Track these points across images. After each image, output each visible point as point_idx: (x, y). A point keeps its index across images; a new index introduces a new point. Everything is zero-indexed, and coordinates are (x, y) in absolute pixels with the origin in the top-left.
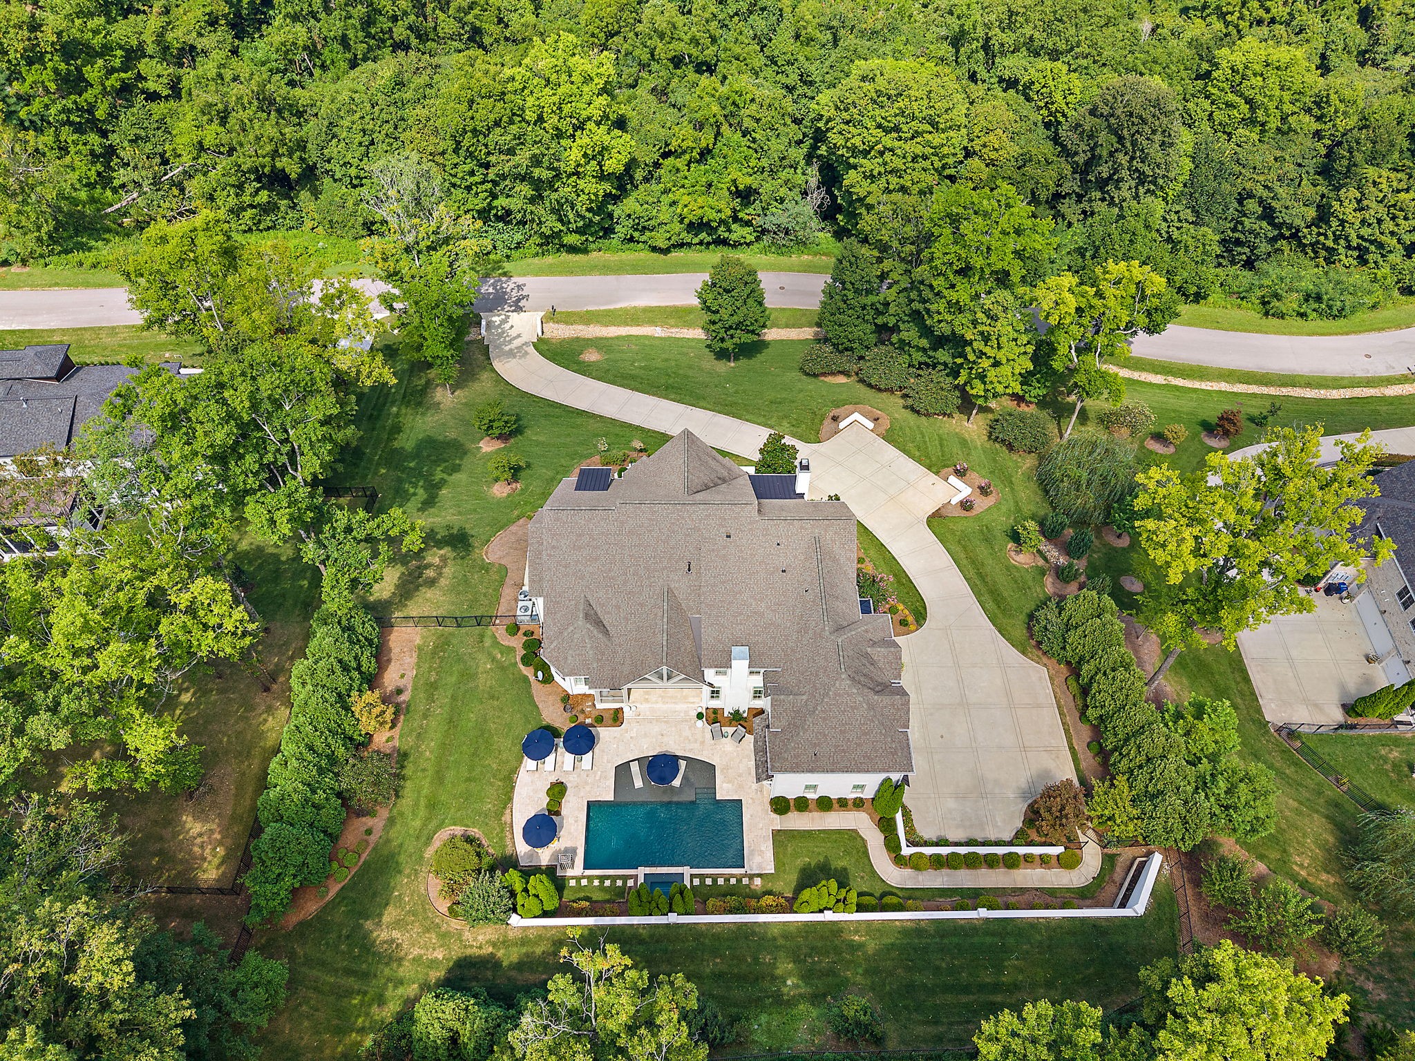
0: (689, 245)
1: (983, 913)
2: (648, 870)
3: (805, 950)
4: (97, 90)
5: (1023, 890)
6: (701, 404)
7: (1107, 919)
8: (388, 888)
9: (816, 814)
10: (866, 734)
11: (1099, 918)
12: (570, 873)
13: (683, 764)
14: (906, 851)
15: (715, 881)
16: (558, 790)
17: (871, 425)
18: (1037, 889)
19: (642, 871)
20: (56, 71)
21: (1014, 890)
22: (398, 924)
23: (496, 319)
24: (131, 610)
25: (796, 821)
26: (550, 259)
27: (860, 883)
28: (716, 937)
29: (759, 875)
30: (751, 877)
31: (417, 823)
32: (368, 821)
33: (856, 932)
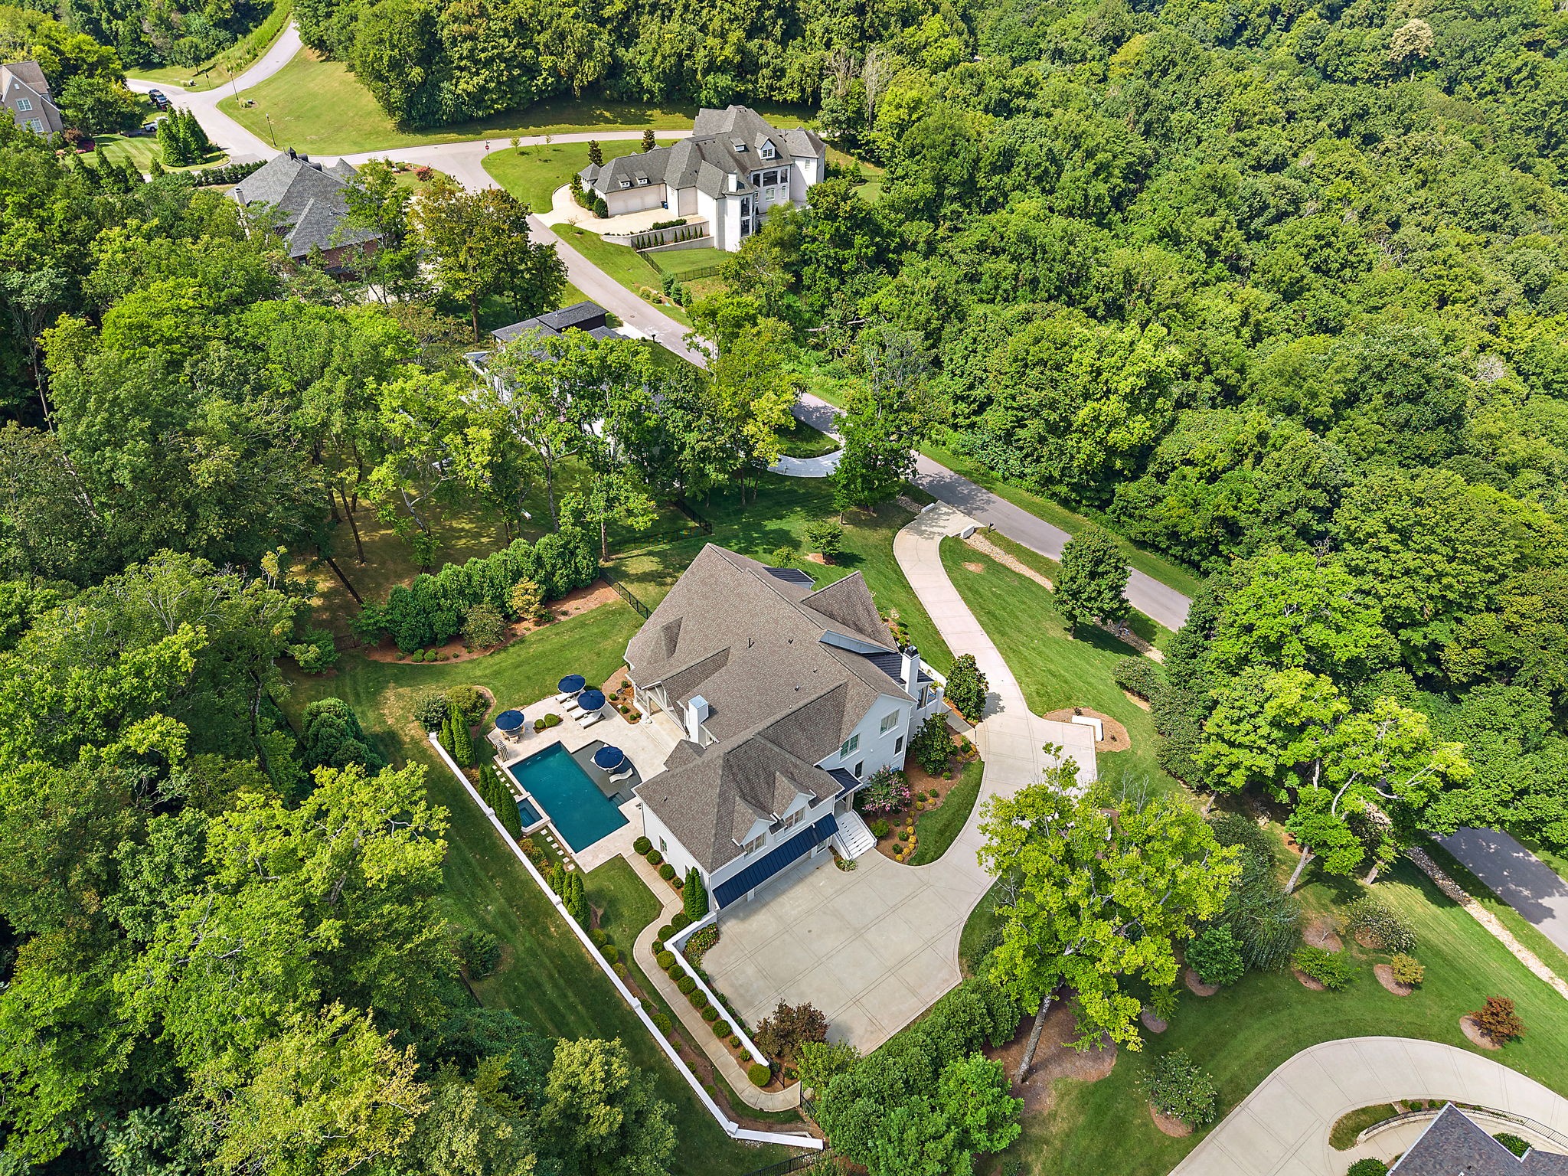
0: (1164, 552)
1: (635, 1003)
2: (531, 799)
3: (521, 903)
4: (855, 252)
5: (702, 1054)
6: (997, 636)
7: (705, 1108)
8: (424, 682)
9: (656, 874)
10: (703, 813)
11: (700, 1101)
12: (500, 762)
13: (630, 772)
14: (669, 945)
15: (552, 842)
16: (554, 721)
17: (1099, 738)
18: (712, 1065)
19: (526, 794)
20: (838, 229)
21: (698, 1047)
22: (400, 697)
23: (944, 510)
24: (443, 417)
25: (641, 866)
26: (1038, 499)
27: (616, 932)
28: (494, 845)
29: (577, 866)
30: (572, 861)
31: (478, 673)
32: (464, 651)
33: (558, 927)
